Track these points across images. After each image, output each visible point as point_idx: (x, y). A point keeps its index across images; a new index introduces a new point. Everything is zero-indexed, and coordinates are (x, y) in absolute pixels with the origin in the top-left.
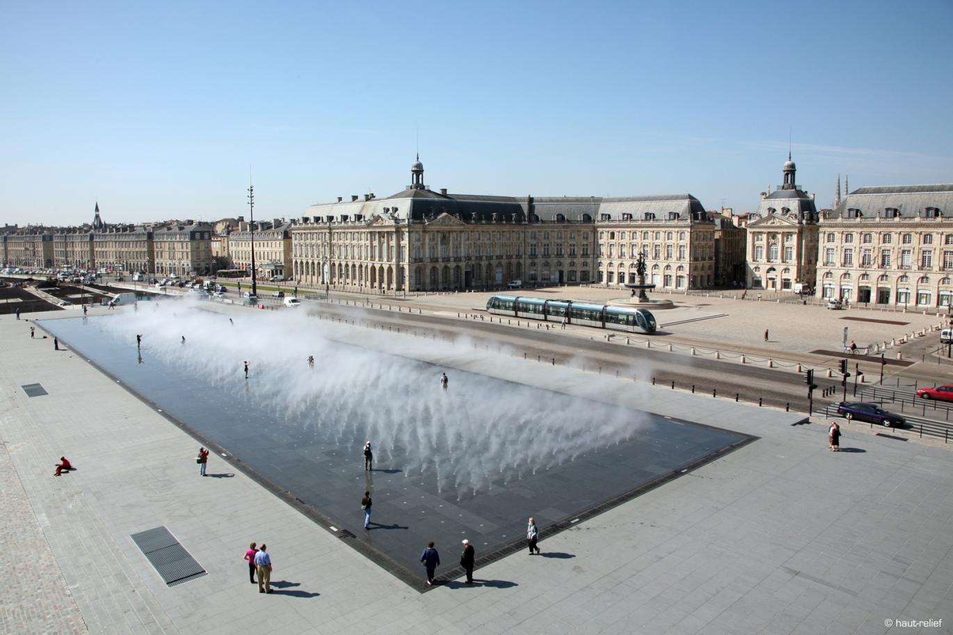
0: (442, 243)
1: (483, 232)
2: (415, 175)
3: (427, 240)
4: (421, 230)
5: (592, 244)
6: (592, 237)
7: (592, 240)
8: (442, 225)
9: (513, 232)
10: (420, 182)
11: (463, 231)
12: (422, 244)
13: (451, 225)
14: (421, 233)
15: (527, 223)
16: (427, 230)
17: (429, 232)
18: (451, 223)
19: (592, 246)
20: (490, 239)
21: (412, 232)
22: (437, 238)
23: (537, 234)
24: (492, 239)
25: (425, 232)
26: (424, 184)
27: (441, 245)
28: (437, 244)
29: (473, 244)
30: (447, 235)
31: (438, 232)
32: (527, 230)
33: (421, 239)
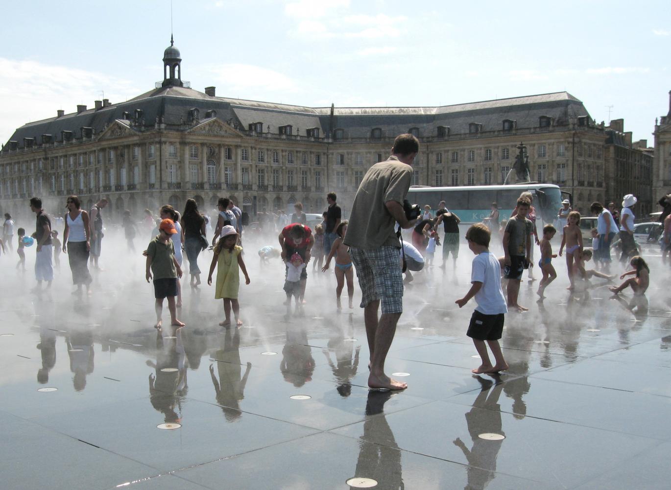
0: (209, 162)
1: (268, 150)
2: (168, 67)
3: (187, 156)
4: (178, 140)
5: (425, 170)
6: (425, 161)
7: (425, 165)
8: (209, 135)
9: (311, 152)
10: (176, 77)
11: (240, 146)
12: (180, 162)
13: (223, 137)
14: (178, 146)
15: (330, 141)
16: (187, 141)
17: (189, 143)
18: (223, 133)
19: (425, 174)
20: (277, 161)
21: (165, 143)
22: (202, 153)
23: (346, 156)
24: (281, 161)
25: (183, 143)
26: (182, 79)
27: (208, 164)
28: (201, 163)
29: (254, 166)
30: (217, 150)
31: (203, 144)
32: (330, 151)
33: (178, 154)
